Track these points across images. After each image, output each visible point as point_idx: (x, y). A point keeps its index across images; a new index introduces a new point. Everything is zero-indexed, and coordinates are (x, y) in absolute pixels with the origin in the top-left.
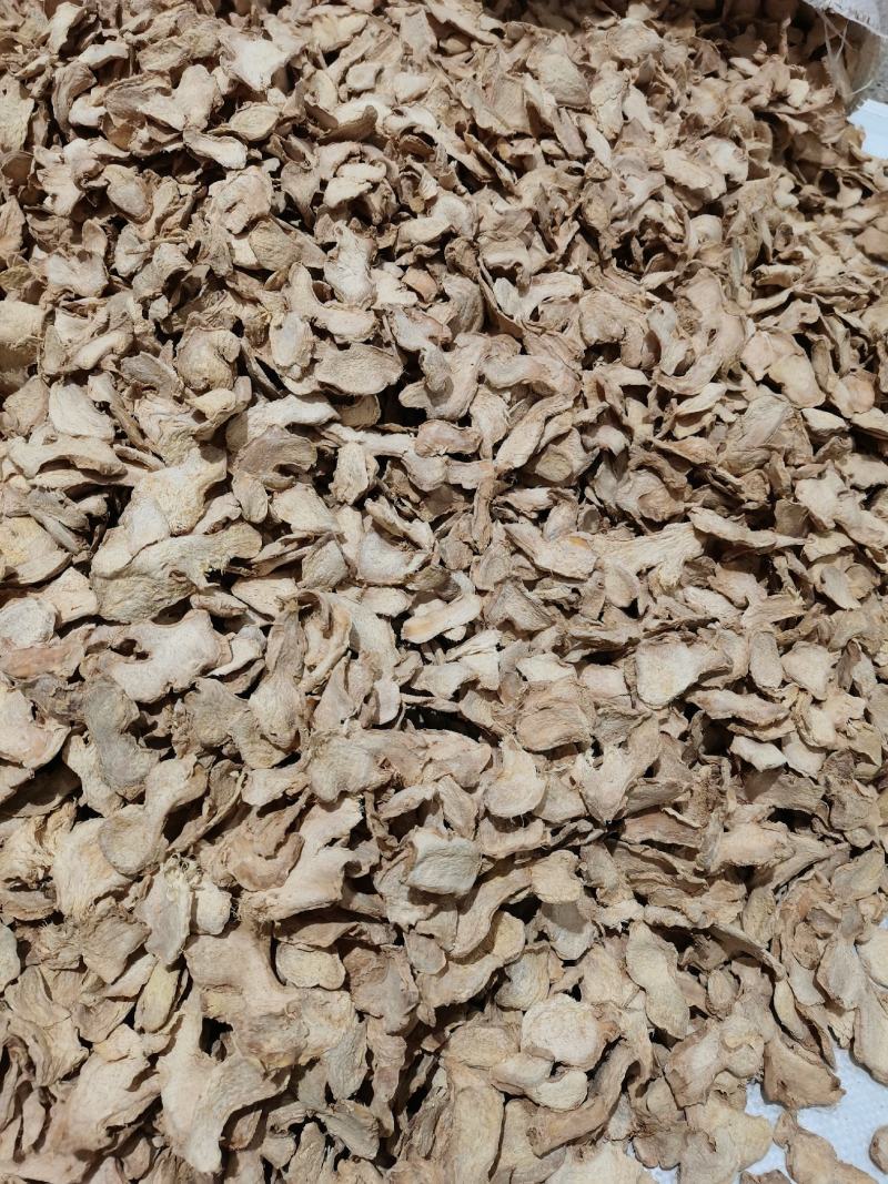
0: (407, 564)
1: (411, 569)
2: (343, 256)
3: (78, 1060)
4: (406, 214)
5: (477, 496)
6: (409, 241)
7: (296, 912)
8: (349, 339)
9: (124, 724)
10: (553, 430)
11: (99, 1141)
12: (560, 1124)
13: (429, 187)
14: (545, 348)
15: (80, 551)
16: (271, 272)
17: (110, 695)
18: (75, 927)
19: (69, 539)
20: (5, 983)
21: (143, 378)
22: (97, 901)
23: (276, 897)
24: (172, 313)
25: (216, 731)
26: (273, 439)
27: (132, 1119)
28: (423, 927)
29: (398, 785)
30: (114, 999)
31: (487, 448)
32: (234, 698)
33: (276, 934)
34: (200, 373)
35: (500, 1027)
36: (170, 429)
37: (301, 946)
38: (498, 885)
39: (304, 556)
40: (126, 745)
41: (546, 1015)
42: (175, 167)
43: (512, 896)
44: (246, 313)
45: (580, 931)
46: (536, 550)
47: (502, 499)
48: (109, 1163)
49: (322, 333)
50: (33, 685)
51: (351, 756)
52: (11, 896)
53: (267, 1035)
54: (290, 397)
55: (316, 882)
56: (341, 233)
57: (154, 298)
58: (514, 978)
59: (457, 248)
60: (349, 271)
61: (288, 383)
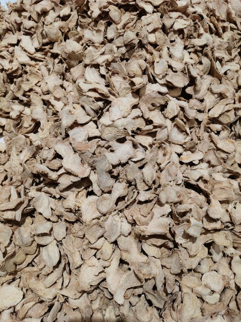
0: (185, 139)
1: (186, 141)
2: (176, 45)
3: (81, 264)
4: (192, 37)
5: (202, 123)
6: (194, 45)
7: (153, 234)
8: (177, 70)
9: (108, 170)
10: (227, 108)
11: (88, 289)
12: (210, 308)
13: (201, 31)
14: (227, 84)
15: (95, 117)
16: (158, 46)
17: (105, 160)
18: (86, 226)
19: (92, 113)
20: (62, 238)
21: (116, 70)
22: (93, 219)
23: (147, 228)
24: (126, 52)
25: (132, 177)
26: (154, 95)
27: (96, 284)
28: (184, 245)
29: (180, 203)
30: (92, 248)
31: (207, 110)
32: (137, 168)
33: (141, 238)
34: (133, 71)
35: (197, 277)
36: (123, 86)
37: (149, 244)
38: (204, 237)
39: (157, 131)
40: (107, 176)
41: (209, 276)
42: (130, 10)
43: (208, 241)
44: (148, 56)
45: (219, 254)
46: (218, 142)
47: (208, 126)
48: (85, 295)
49: (170, 67)
50: (83, 153)
51: (171, 192)
52: (66, 213)
53: (143, 268)
54: (157, 84)
55: (159, 226)
56: (177, 38)
57: (121, 47)
58: (201, 264)
59: (208, 49)
60: (177, 50)
61: (157, 79)
